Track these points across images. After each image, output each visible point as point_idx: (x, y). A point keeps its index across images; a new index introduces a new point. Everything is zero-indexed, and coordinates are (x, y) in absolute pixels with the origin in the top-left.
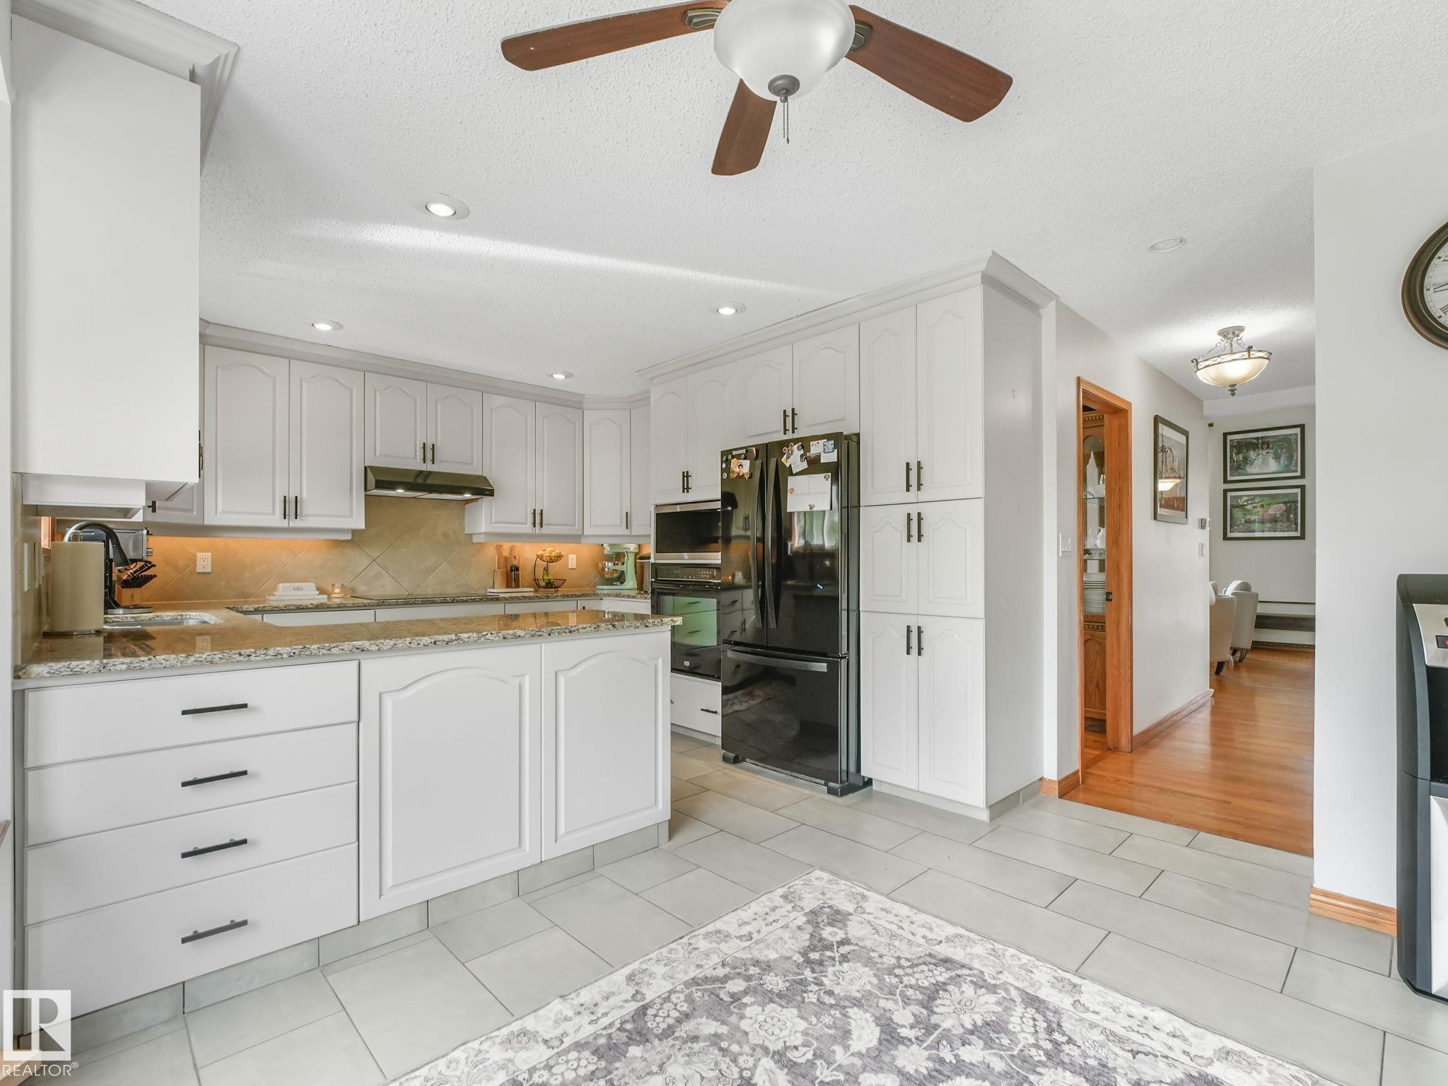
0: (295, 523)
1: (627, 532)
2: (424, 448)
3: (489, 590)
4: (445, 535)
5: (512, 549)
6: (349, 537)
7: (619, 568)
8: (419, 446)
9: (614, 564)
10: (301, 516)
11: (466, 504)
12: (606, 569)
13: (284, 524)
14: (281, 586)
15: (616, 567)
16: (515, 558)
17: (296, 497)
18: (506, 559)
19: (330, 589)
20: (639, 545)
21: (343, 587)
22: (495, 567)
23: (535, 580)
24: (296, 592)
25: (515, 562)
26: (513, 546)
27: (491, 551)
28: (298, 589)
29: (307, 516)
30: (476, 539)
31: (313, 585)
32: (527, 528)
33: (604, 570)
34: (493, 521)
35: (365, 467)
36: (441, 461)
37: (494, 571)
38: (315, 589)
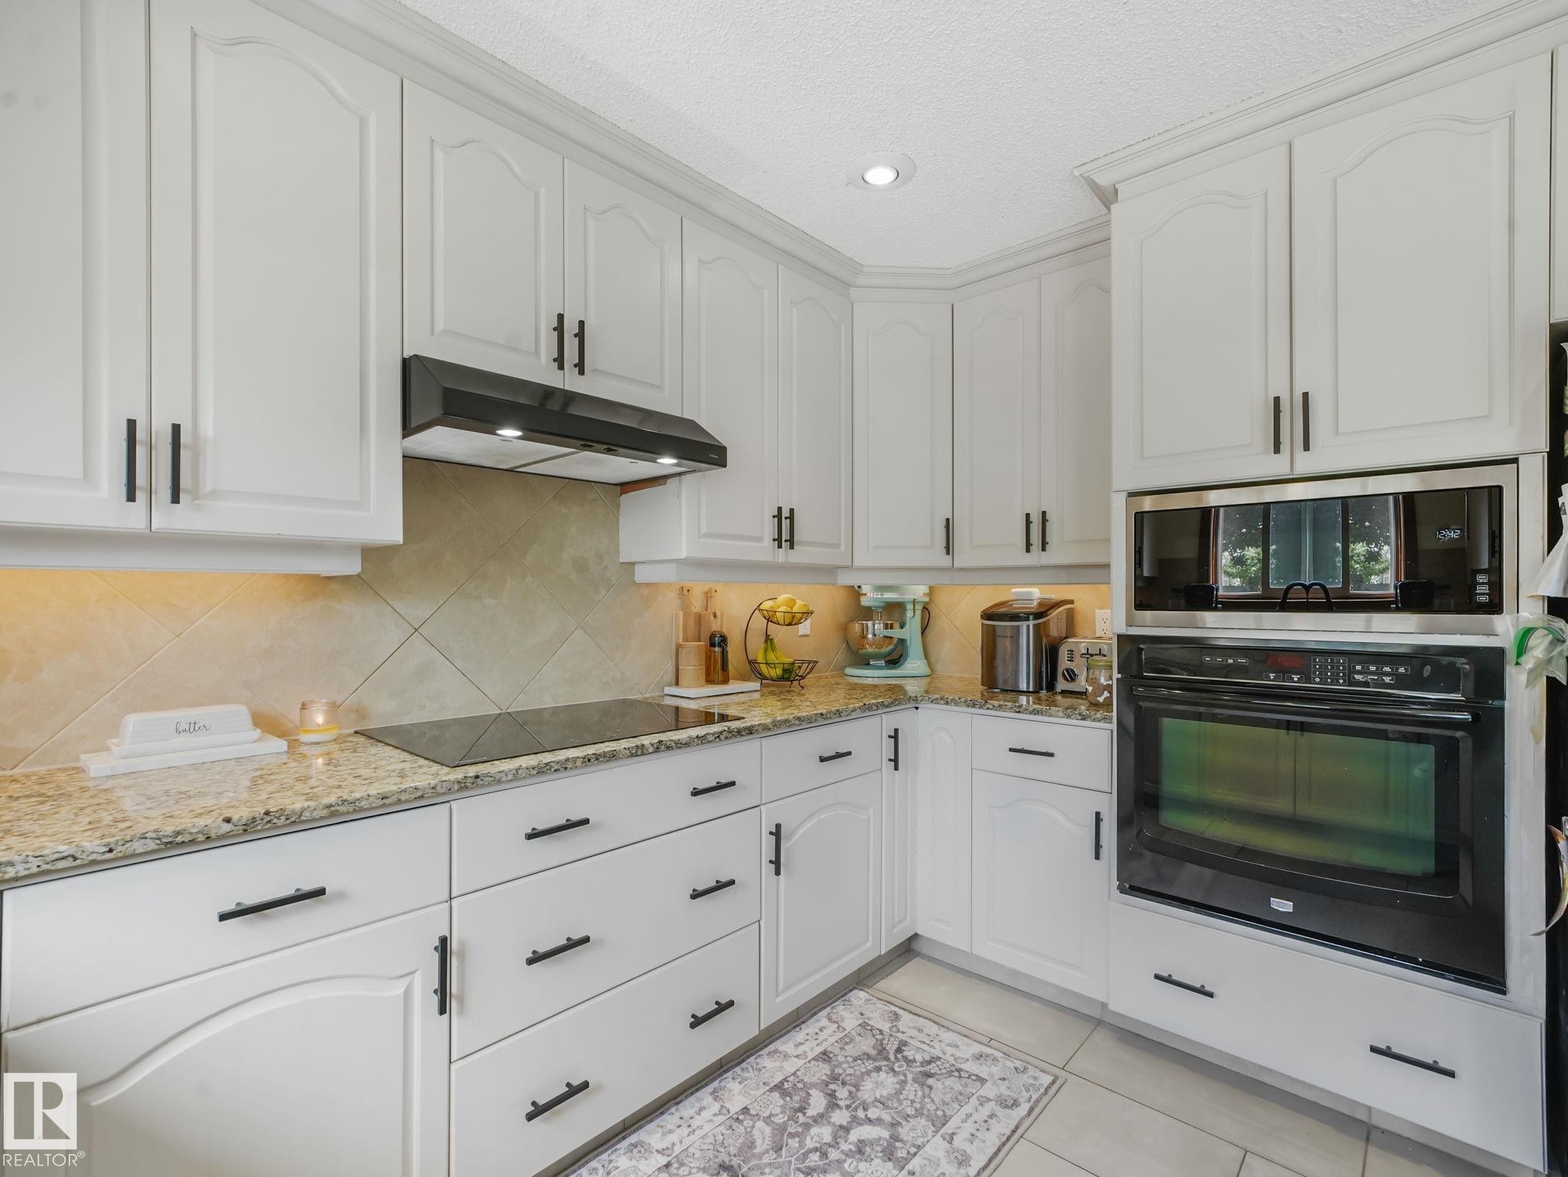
0: (169, 519)
1: (945, 561)
2: (560, 328)
3: (668, 690)
4: (581, 566)
5: (708, 596)
6: (352, 566)
7: (896, 633)
8: (548, 323)
9: (886, 626)
10: (196, 494)
11: (623, 492)
12: (870, 636)
13: (132, 518)
14: (132, 721)
15: (889, 633)
16: (715, 616)
17: (176, 429)
18: (699, 619)
19: (295, 714)
20: (931, 588)
21: (333, 708)
22: (678, 637)
23: (750, 662)
24: (183, 740)
25: (715, 627)
26: (710, 590)
27: (668, 605)
28: (193, 728)
29: (215, 494)
30: (642, 575)
31: (242, 712)
32: (764, 550)
33: (864, 637)
34: (704, 530)
35: (405, 363)
36: (595, 371)
37: (678, 647)
38: (249, 722)
